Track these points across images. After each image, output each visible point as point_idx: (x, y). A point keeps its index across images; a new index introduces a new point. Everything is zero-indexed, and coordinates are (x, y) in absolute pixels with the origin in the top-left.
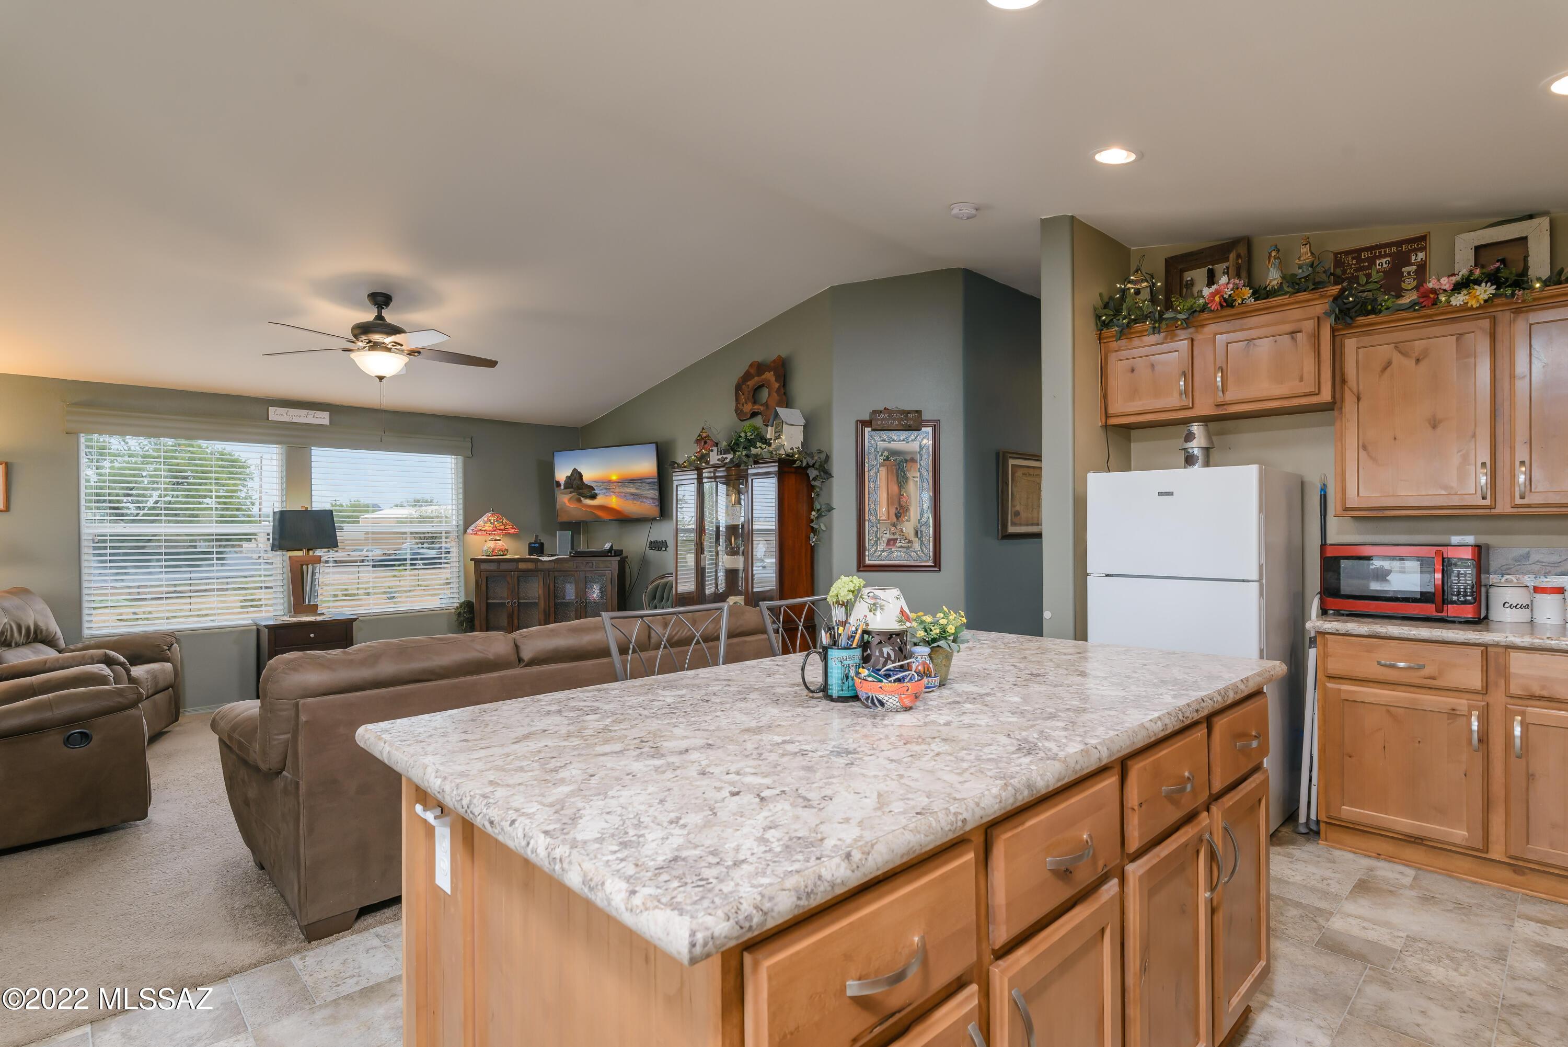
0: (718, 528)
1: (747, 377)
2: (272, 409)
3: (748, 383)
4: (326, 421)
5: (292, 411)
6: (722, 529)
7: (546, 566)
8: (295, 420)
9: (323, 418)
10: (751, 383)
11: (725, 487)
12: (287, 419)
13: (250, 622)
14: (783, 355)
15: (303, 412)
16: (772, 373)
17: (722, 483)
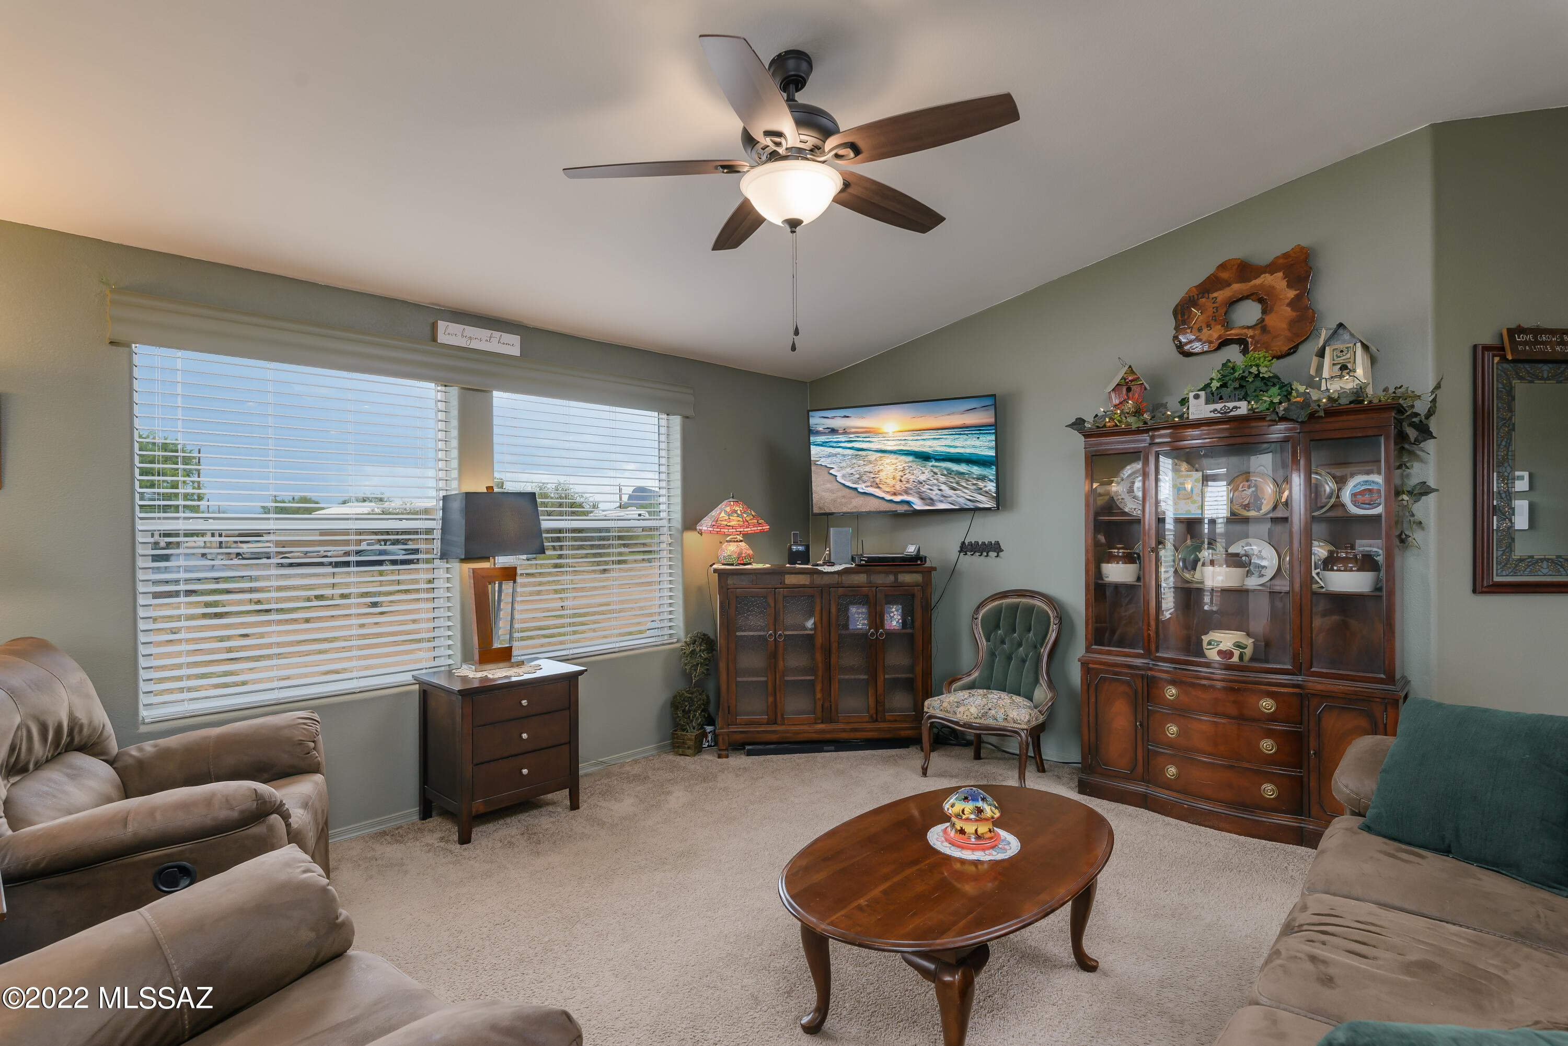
0: (1161, 521)
1: (1210, 285)
2: (441, 325)
3: (1215, 295)
4: (515, 351)
5: (471, 331)
6: (1169, 525)
7: (826, 580)
8: (475, 345)
9: (510, 345)
10: (1221, 295)
11: (1170, 461)
12: (462, 343)
13: (408, 677)
14: (1304, 243)
15: (485, 333)
16: (1280, 274)
17: (1167, 455)
